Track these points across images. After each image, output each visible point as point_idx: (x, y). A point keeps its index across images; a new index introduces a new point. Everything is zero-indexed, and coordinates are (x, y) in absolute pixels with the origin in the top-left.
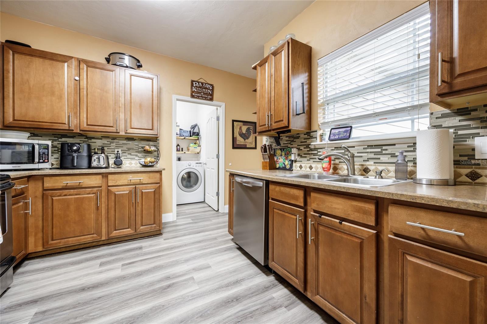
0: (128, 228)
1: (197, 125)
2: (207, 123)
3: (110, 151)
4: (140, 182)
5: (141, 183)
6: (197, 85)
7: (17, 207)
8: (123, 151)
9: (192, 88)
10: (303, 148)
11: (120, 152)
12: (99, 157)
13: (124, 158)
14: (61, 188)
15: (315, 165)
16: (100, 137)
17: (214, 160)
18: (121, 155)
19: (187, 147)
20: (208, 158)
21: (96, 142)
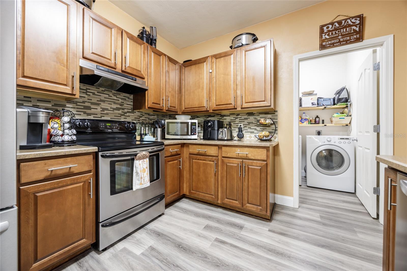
0: (236, 200)
1: (344, 89)
2: (359, 81)
3: (235, 126)
4: (247, 156)
5: (247, 158)
6: (330, 29)
7: (172, 163)
8: (245, 126)
9: (322, 36)
11: (242, 127)
12: (223, 131)
13: (245, 132)
14: (196, 153)
16: (229, 115)
17: (369, 134)
18: (243, 129)
19: (330, 119)
20: (360, 132)
21: (226, 119)
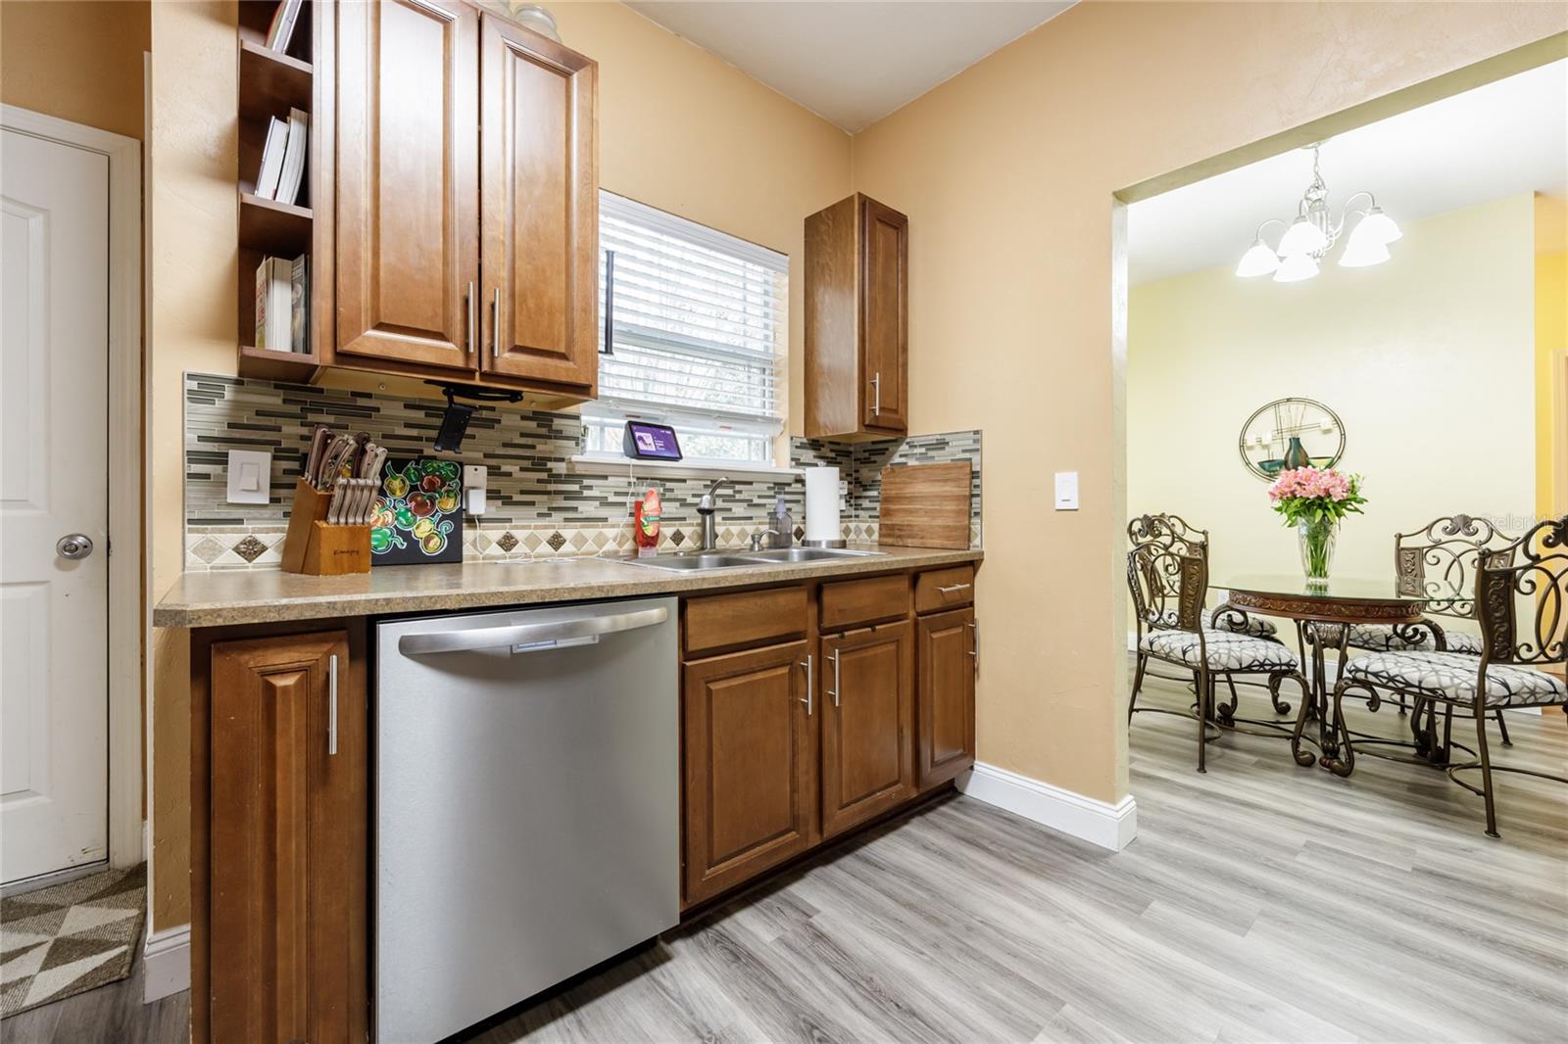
10: (518, 468)
15: (576, 530)
